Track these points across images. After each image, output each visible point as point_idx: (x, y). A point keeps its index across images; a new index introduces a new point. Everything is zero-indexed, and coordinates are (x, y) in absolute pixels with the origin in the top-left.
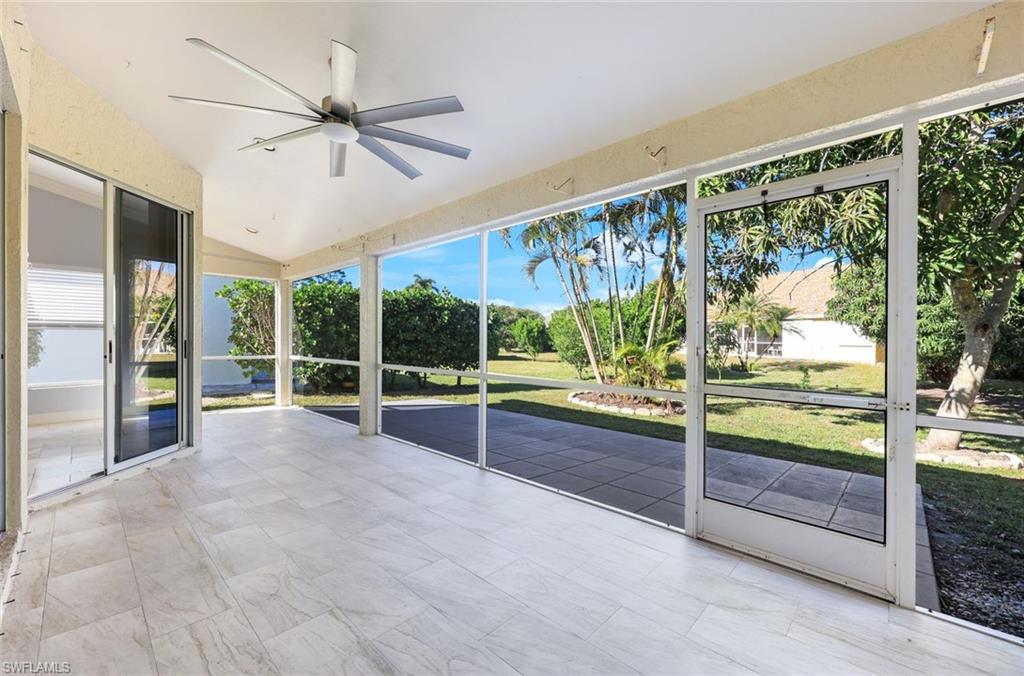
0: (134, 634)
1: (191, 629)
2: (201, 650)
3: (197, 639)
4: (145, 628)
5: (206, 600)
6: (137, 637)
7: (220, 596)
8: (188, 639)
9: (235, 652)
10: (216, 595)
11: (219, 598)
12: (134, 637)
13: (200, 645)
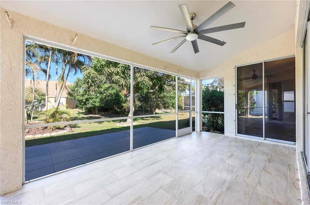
0: (260, 186)
1: (248, 177)
2: (250, 173)
3: (249, 175)
4: (257, 185)
5: (239, 180)
6: (260, 185)
7: (235, 178)
8: (250, 176)
9: (245, 169)
10: (236, 179)
11: (236, 178)
12: (261, 185)
13: (250, 174)
